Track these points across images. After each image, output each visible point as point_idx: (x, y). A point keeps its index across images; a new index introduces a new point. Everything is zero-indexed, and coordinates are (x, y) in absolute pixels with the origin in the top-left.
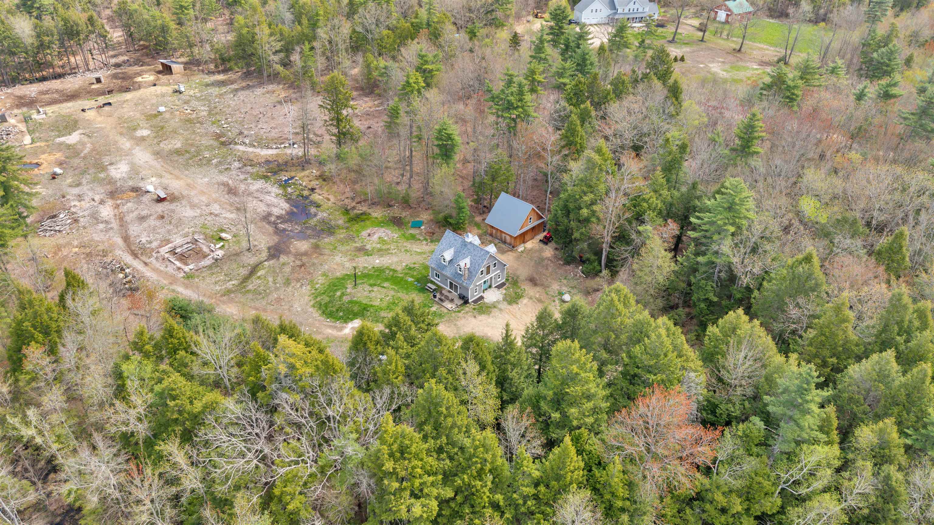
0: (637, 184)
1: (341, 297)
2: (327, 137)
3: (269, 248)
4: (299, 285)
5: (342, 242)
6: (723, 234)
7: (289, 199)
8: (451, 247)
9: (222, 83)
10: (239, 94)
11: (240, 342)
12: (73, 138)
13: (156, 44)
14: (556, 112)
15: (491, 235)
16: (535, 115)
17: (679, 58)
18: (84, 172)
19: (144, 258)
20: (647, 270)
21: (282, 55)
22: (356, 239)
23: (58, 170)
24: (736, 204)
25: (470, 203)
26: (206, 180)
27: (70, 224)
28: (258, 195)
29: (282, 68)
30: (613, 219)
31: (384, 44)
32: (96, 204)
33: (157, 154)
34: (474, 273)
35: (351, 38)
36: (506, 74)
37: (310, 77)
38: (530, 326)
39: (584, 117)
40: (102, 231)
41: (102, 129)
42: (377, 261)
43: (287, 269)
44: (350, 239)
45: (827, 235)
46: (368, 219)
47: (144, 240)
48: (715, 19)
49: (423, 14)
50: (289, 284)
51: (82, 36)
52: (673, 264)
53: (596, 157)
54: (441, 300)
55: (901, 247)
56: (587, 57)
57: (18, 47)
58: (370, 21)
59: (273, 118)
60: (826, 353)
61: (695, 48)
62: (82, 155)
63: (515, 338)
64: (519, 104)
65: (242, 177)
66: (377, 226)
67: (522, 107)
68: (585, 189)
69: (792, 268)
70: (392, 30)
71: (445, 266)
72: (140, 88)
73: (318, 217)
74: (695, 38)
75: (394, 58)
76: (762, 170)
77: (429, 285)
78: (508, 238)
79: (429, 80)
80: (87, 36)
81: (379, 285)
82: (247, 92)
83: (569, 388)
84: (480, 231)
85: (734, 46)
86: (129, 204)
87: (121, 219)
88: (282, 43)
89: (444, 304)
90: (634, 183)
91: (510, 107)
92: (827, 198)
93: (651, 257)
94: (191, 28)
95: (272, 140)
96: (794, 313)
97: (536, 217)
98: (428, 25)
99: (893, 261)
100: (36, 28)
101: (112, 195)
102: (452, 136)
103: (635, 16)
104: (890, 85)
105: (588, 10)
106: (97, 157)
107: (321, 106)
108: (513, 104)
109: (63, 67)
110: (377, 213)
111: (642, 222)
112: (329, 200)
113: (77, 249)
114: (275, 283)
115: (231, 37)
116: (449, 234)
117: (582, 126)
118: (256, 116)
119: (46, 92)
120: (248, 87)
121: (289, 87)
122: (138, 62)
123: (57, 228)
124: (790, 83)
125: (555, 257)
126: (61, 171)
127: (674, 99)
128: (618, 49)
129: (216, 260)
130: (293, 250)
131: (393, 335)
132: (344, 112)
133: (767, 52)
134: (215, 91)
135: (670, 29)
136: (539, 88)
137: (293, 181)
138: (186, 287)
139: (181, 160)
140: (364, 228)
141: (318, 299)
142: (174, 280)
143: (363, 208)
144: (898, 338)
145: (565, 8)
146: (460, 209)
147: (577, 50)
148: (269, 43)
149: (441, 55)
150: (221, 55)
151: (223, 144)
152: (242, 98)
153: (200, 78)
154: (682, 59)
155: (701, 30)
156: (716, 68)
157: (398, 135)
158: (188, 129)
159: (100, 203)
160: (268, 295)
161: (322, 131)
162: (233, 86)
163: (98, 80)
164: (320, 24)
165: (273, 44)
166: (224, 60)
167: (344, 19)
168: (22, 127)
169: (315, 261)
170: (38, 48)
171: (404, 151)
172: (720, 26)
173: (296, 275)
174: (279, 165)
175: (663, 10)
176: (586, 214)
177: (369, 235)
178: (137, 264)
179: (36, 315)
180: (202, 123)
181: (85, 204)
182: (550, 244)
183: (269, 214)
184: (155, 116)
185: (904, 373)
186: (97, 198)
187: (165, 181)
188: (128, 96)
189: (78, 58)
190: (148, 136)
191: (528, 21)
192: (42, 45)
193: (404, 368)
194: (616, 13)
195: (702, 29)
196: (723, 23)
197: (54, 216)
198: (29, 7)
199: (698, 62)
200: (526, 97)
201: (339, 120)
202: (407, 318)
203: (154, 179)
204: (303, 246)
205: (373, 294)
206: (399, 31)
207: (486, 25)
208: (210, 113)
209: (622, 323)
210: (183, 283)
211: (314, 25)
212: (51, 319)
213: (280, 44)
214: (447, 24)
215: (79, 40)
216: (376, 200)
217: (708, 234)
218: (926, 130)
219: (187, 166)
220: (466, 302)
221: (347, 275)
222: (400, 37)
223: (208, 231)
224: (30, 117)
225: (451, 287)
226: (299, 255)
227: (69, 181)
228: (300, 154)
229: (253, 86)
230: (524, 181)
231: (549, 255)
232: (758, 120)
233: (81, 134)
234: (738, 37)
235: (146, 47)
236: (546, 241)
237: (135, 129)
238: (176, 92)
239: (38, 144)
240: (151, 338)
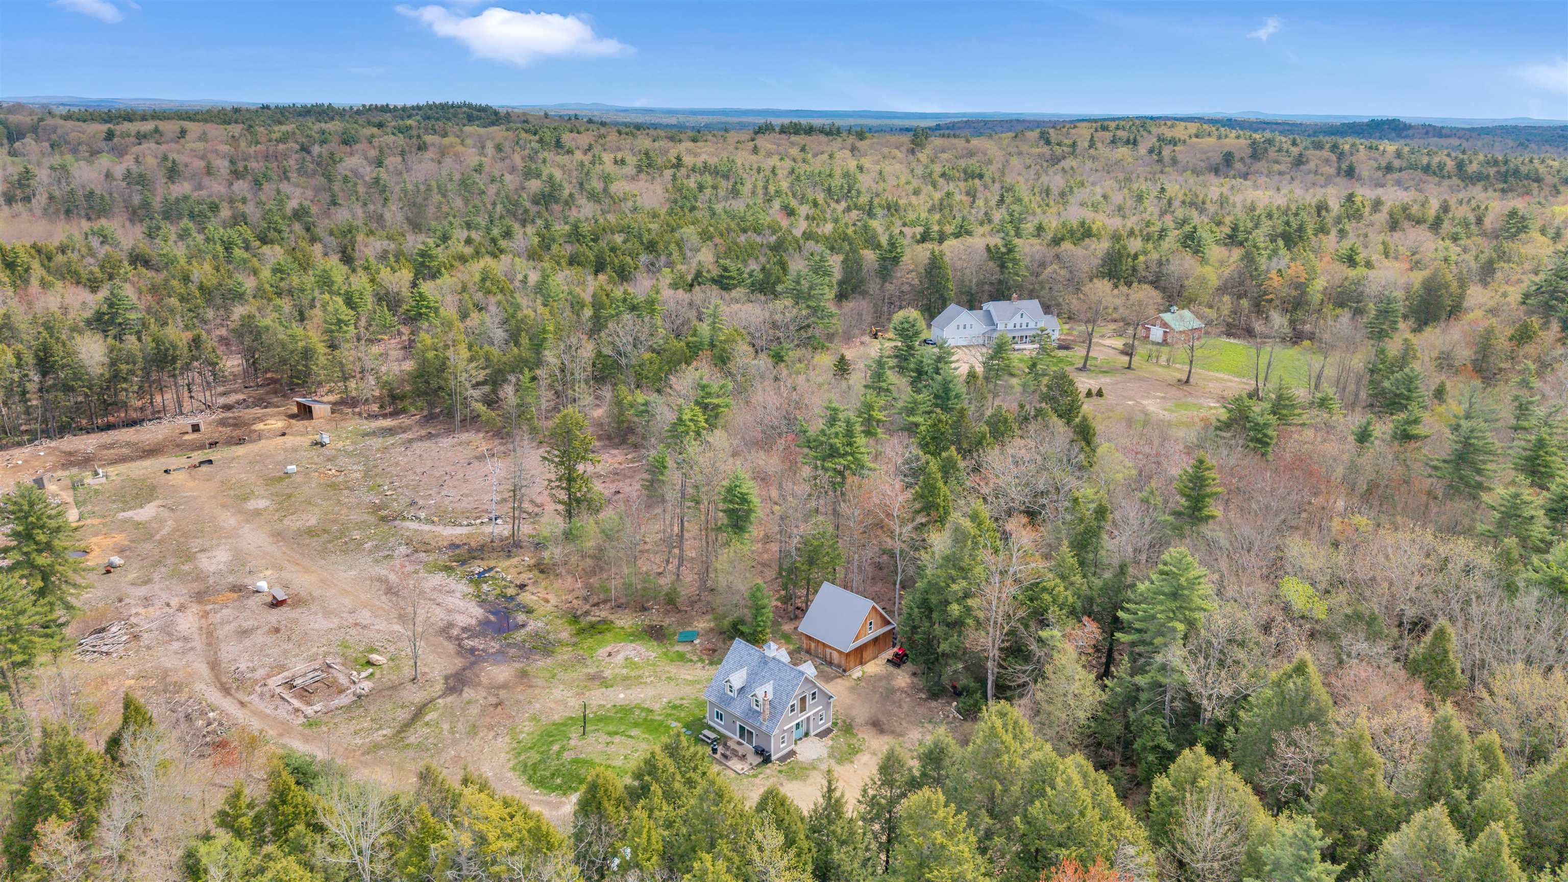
0: (1033, 565)
1: (559, 753)
2: (551, 507)
3: (447, 678)
4: (492, 734)
5: (565, 666)
6: (1169, 636)
7: (483, 601)
8: (742, 667)
9: (391, 431)
10: (415, 445)
11: (396, 810)
12: (146, 513)
13: (291, 377)
14: (906, 462)
15: (808, 652)
16: (872, 465)
17: (1094, 391)
18: (157, 563)
19: (240, 696)
20: (1059, 702)
21: (487, 389)
22: (589, 662)
23: (117, 560)
24: (1183, 588)
25: (775, 603)
26: (353, 573)
27: (126, 643)
28: (435, 595)
29: (484, 408)
30: (1000, 620)
31: (645, 373)
32: (171, 611)
33: (278, 535)
34: (779, 708)
35: (594, 365)
36: (827, 408)
37: (529, 420)
38: (870, 783)
39: (948, 469)
40: (176, 653)
41: (195, 498)
42: (621, 696)
43: (474, 711)
44: (579, 661)
45: (1332, 637)
46: (608, 630)
47: (243, 667)
48: (1147, 337)
49: (704, 329)
50: (476, 734)
51: (178, 365)
52: (1099, 691)
53: (967, 524)
54: (725, 756)
55: (1446, 652)
56: (951, 385)
57: (80, 379)
58: (624, 340)
59: (466, 481)
60: (1348, 820)
61: (1119, 377)
62: (158, 537)
63: (843, 795)
64: (848, 449)
65: (410, 568)
66: (623, 640)
67: (852, 454)
68: (953, 572)
69: (1279, 686)
70: (658, 353)
71: (732, 698)
72: (260, 438)
73: (528, 629)
74: (1118, 365)
75: (659, 391)
76: (1224, 543)
77: (706, 732)
78: (835, 656)
79: (712, 421)
80: (188, 364)
81: (623, 733)
82: (427, 444)
83: (931, 871)
84: (791, 647)
85: (1178, 376)
86: (225, 611)
87: (210, 635)
88: (488, 371)
89: (729, 763)
90: (1028, 563)
91: (833, 453)
92: (1324, 581)
93: (1063, 680)
94: (348, 353)
95: (463, 513)
96: (1288, 754)
97: (879, 622)
98: (712, 345)
99: (1438, 676)
100: (111, 351)
101: (200, 597)
102: (749, 497)
103: (1024, 334)
104: (1408, 422)
105: (953, 325)
106: (182, 540)
107: (545, 458)
108: (838, 449)
109: (142, 409)
110: (625, 621)
111: (1044, 624)
112: (547, 601)
113: (132, 682)
114: (453, 733)
115: (409, 366)
116: (739, 644)
117: (946, 483)
118: (438, 478)
119: (111, 446)
120: (430, 436)
121: (494, 436)
122: (260, 402)
123: (105, 649)
124: (1261, 420)
125: (913, 686)
126: (122, 562)
127: (1083, 444)
128: (997, 377)
129: (359, 697)
130: (484, 680)
131: (645, 790)
132: (580, 468)
133: (1229, 384)
134: (377, 442)
135: (1078, 353)
136: (879, 430)
137: (492, 574)
138: (306, 740)
139: (314, 543)
140: (600, 644)
141: (523, 757)
142: (286, 729)
143: (602, 613)
144: (1457, 792)
145: (915, 320)
146: (759, 609)
147: (935, 376)
148: (466, 371)
149: (731, 386)
150: (391, 390)
151: (384, 519)
152: (418, 452)
153: (354, 424)
154: (1100, 394)
155: (1126, 354)
156: (1153, 406)
157: (663, 501)
158: (329, 499)
159: (179, 610)
160: (439, 752)
161: (544, 498)
162: (405, 436)
163: (196, 428)
164: (547, 344)
165: (474, 373)
166: (394, 398)
167: (585, 337)
168: (67, 496)
169: (521, 697)
170: (109, 381)
171: (672, 525)
172: (1154, 348)
173: (488, 719)
174: (471, 550)
175: (1066, 327)
176: (957, 613)
177: (610, 655)
178: (228, 705)
179: (67, 769)
180: (352, 489)
181: (153, 612)
182: (904, 667)
183: (450, 625)
184: (280, 479)
185: (1468, 842)
186: (175, 602)
187: (285, 575)
188: (240, 450)
189: (168, 396)
190: (267, 508)
191: (862, 343)
192: (116, 376)
193: (661, 843)
194: (995, 330)
195: (1128, 352)
196: (1158, 344)
197: (103, 630)
198: (105, 323)
199: (1125, 398)
200: (858, 440)
201: (570, 480)
202: (668, 761)
203: (268, 573)
204: (501, 672)
205: (613, 748)
206: (668, 354)
207: (798, 346)
208: (366, 475)
209: (1011, 764)
210: (302, 735)
211: (538, 346)
212: (90, 777)
213: (484, 373)
214: (740, 342)
215: (174, 369)
216: (623, 600)
217: (1146, 637)
218: (1467, 485)
219: (324, 552)
220: (767, 760)
221: (571, 718)
222: (669, 362)
223: (349, 652)
224: (82, 481)
225: (742, 736)
226: (495, 688)
227: (132, 576)
228: (506, 533)
229: (438, 435)
230: (860, 567)
231: (904, 685)
232: (1209, 469)
233: (159, 507)
234: (1184, 363)
235: (274, 381)
236: (897, 661)
237: (246, 499)
238: (316, 444)
239: (89, 521)
240: (251, 806)
